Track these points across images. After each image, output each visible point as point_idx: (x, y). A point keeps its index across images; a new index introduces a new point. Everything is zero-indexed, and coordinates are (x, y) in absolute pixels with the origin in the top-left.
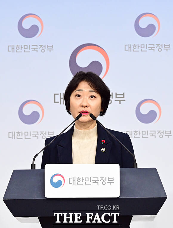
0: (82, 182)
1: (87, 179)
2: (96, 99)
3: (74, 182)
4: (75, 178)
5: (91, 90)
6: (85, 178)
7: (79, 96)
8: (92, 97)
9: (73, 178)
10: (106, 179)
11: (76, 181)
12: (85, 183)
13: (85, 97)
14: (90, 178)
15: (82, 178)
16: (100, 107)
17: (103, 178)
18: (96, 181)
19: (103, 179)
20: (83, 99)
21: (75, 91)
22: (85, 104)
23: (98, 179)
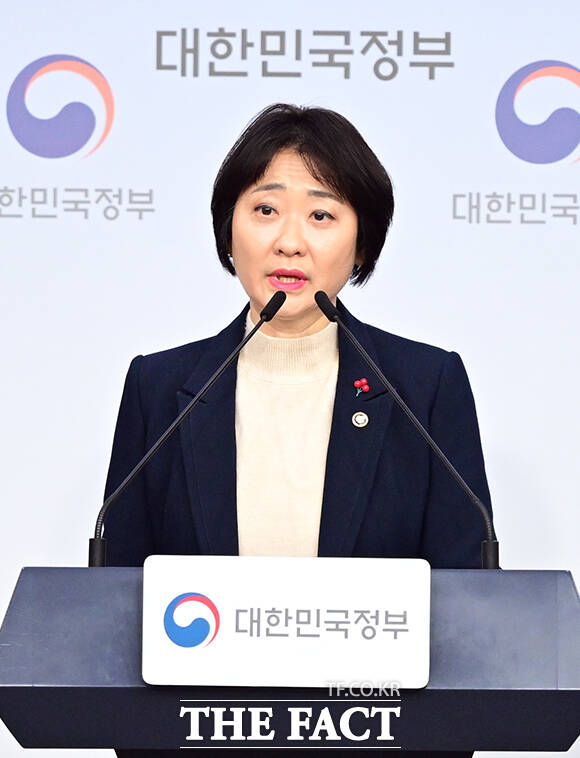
0: (286, 625)
1: (304, 616)
2: (334, 223)
3: (255, 625)
4: (259, 610)
5: (315, 189)
6: (298, 612)
7: (267, 210)
8: (319, 216)
9: (252, 610)
10: (376, 617)
11: (261, 622)
12: (299, 629)
13: (294, 215)
14: (318, 611)
15: (287, 610)
16: (350, 254)
17: (368, 612)
18: (337, 623)
19: (367, 616)
20: (286, 223)
21: (254, 188)
22: (290, 245)
23: (347, 617)
